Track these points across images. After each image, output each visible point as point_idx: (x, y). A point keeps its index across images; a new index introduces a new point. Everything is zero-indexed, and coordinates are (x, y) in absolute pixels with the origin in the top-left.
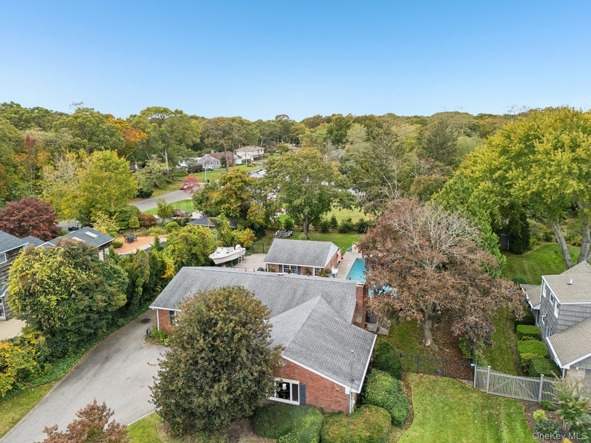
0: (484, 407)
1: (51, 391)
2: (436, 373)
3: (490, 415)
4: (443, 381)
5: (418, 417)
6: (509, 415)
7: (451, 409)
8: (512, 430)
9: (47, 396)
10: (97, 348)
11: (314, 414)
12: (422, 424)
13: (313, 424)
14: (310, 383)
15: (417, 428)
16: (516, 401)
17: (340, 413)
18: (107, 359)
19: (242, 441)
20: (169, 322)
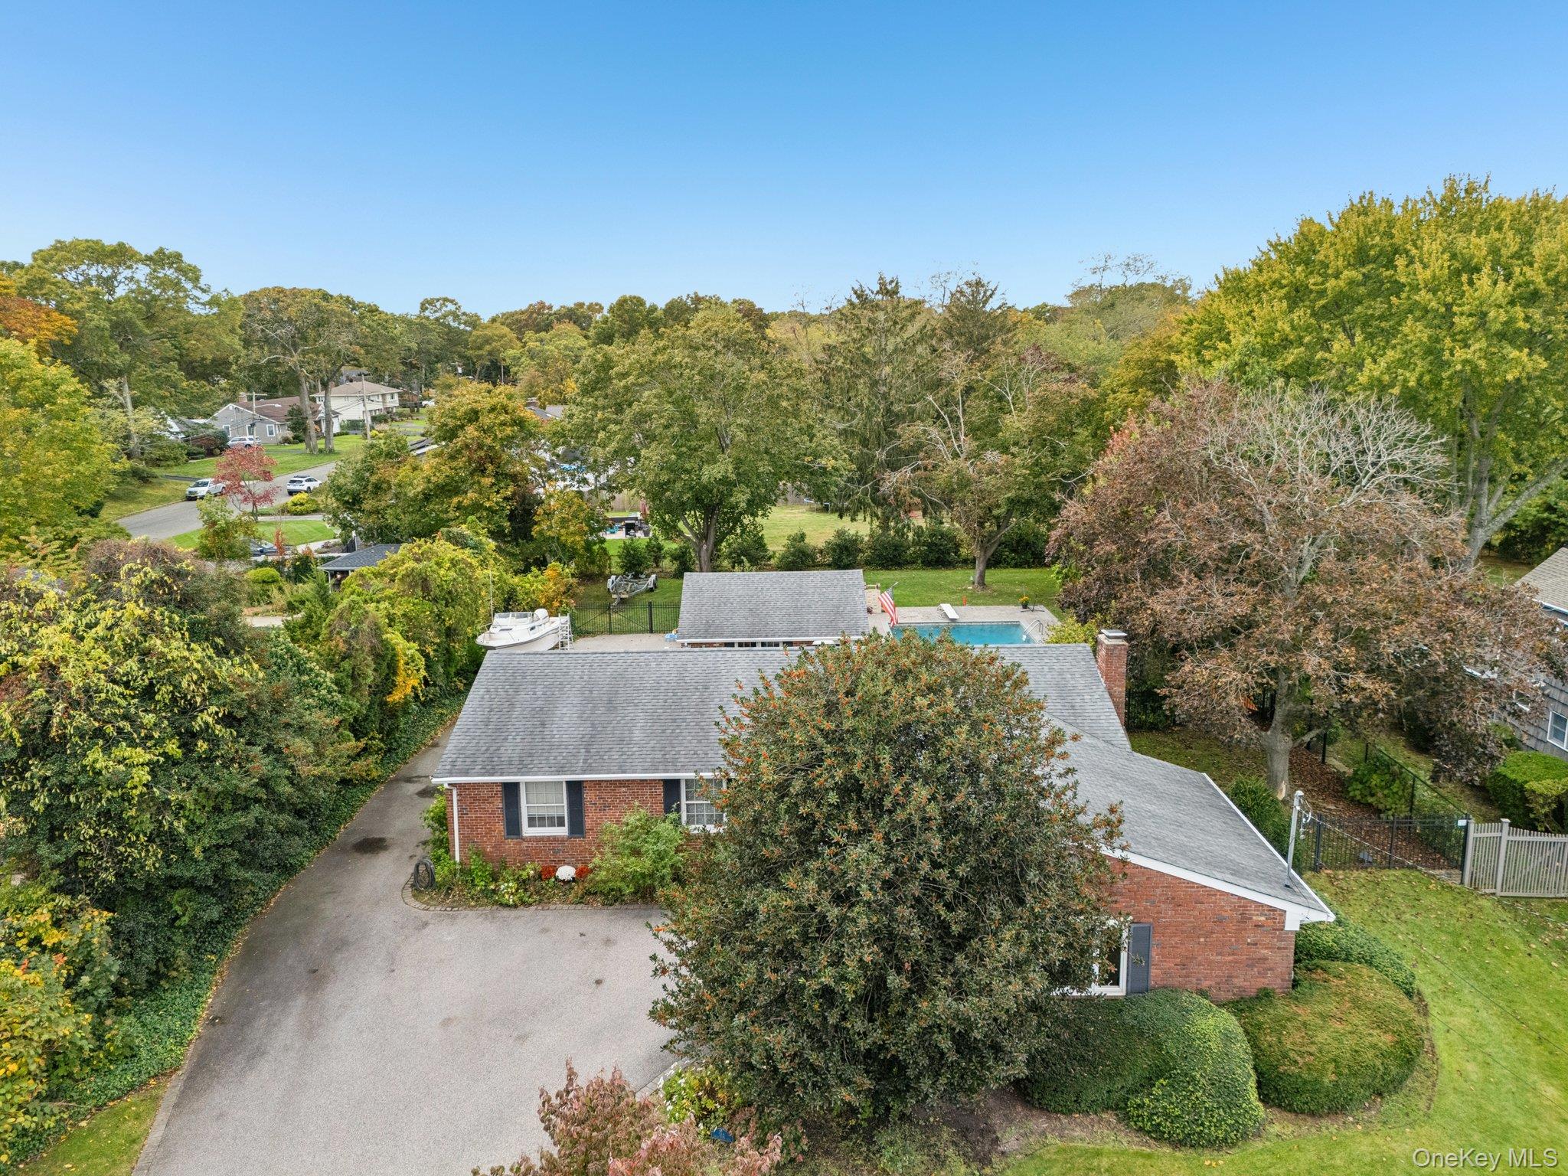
1: (162, 1116)
9: (155, 1136)
10: (249, 950)
11: (1208, 1012)
12: (1449, 993)
13: (1228, 1038)
14: (1168, 914)
17: (1265, 996)
18: (316, 977)
19: (1010, 1139)
20: (500, 827)
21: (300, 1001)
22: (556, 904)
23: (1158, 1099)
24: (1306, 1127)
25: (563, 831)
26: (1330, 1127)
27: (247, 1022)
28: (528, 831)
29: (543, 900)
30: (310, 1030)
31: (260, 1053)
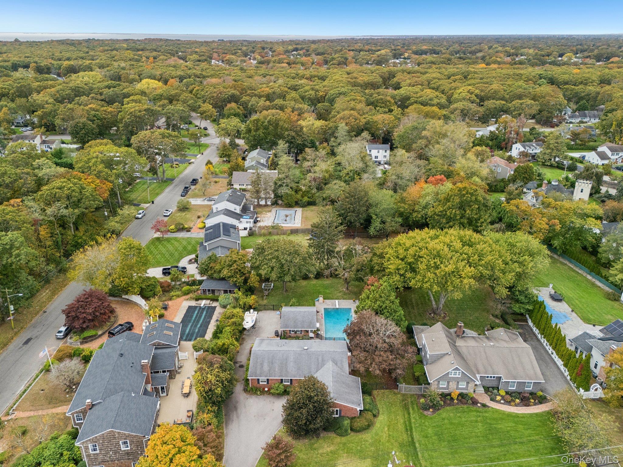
0: (403, 400)
2: (383, 389)
3: (405, 404)
4: (387, 391)
5: (381, 410)
6: (412, 402)
7: (392, 405)
8: (413, 409)
11: (347, 420)
12: (383, 414)
13: (348, 424)
14: (343, 408)
15: (382, 416)
16: (413, 395)
17: (355, 417)
18: (236, 408)
19: (322, 435)
20: (257, 383)
21: (235, 412)
22: (265, 395)
23: (339, 431)
24: (355, 434)
25: (266, 383)
26: (358, 434)
27: (229, 416)
28: (261, 383)
29: (264, 394)
30: (238, 417)
31: (233, 421)
